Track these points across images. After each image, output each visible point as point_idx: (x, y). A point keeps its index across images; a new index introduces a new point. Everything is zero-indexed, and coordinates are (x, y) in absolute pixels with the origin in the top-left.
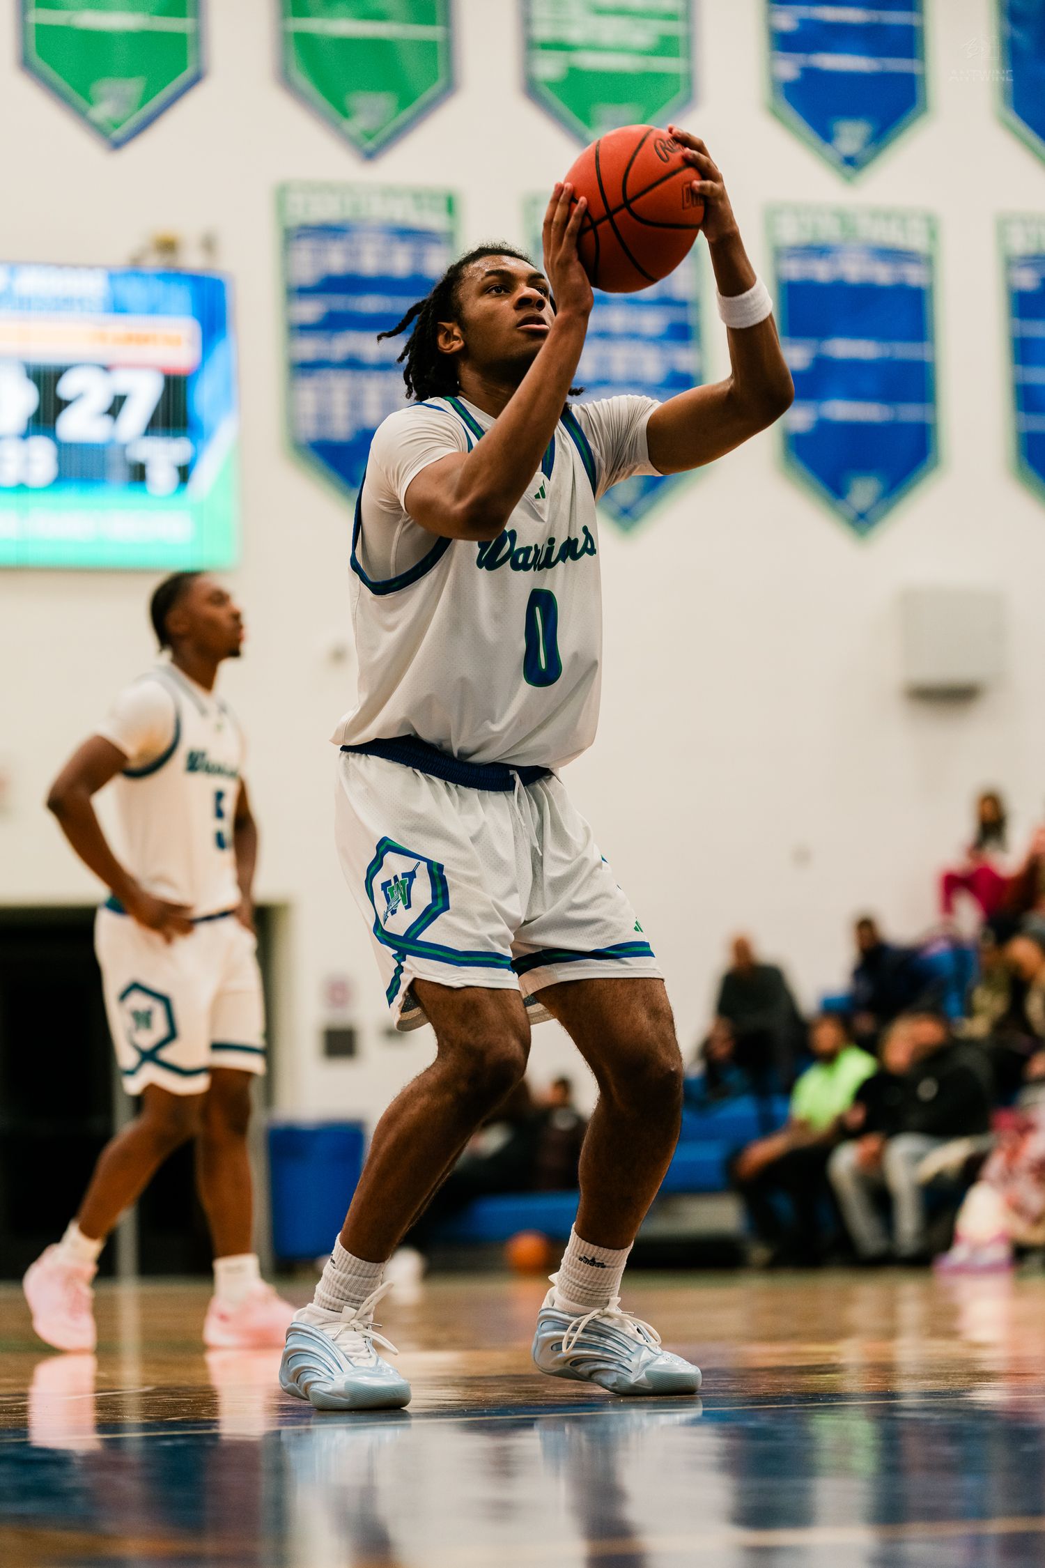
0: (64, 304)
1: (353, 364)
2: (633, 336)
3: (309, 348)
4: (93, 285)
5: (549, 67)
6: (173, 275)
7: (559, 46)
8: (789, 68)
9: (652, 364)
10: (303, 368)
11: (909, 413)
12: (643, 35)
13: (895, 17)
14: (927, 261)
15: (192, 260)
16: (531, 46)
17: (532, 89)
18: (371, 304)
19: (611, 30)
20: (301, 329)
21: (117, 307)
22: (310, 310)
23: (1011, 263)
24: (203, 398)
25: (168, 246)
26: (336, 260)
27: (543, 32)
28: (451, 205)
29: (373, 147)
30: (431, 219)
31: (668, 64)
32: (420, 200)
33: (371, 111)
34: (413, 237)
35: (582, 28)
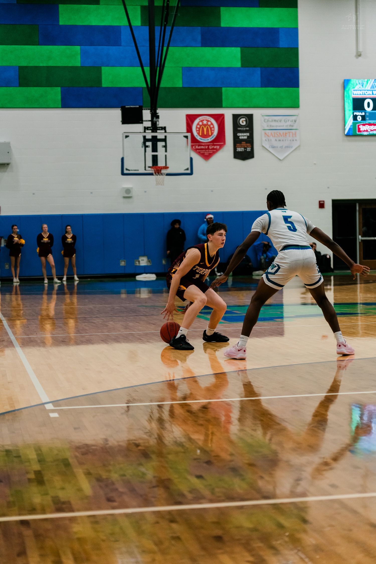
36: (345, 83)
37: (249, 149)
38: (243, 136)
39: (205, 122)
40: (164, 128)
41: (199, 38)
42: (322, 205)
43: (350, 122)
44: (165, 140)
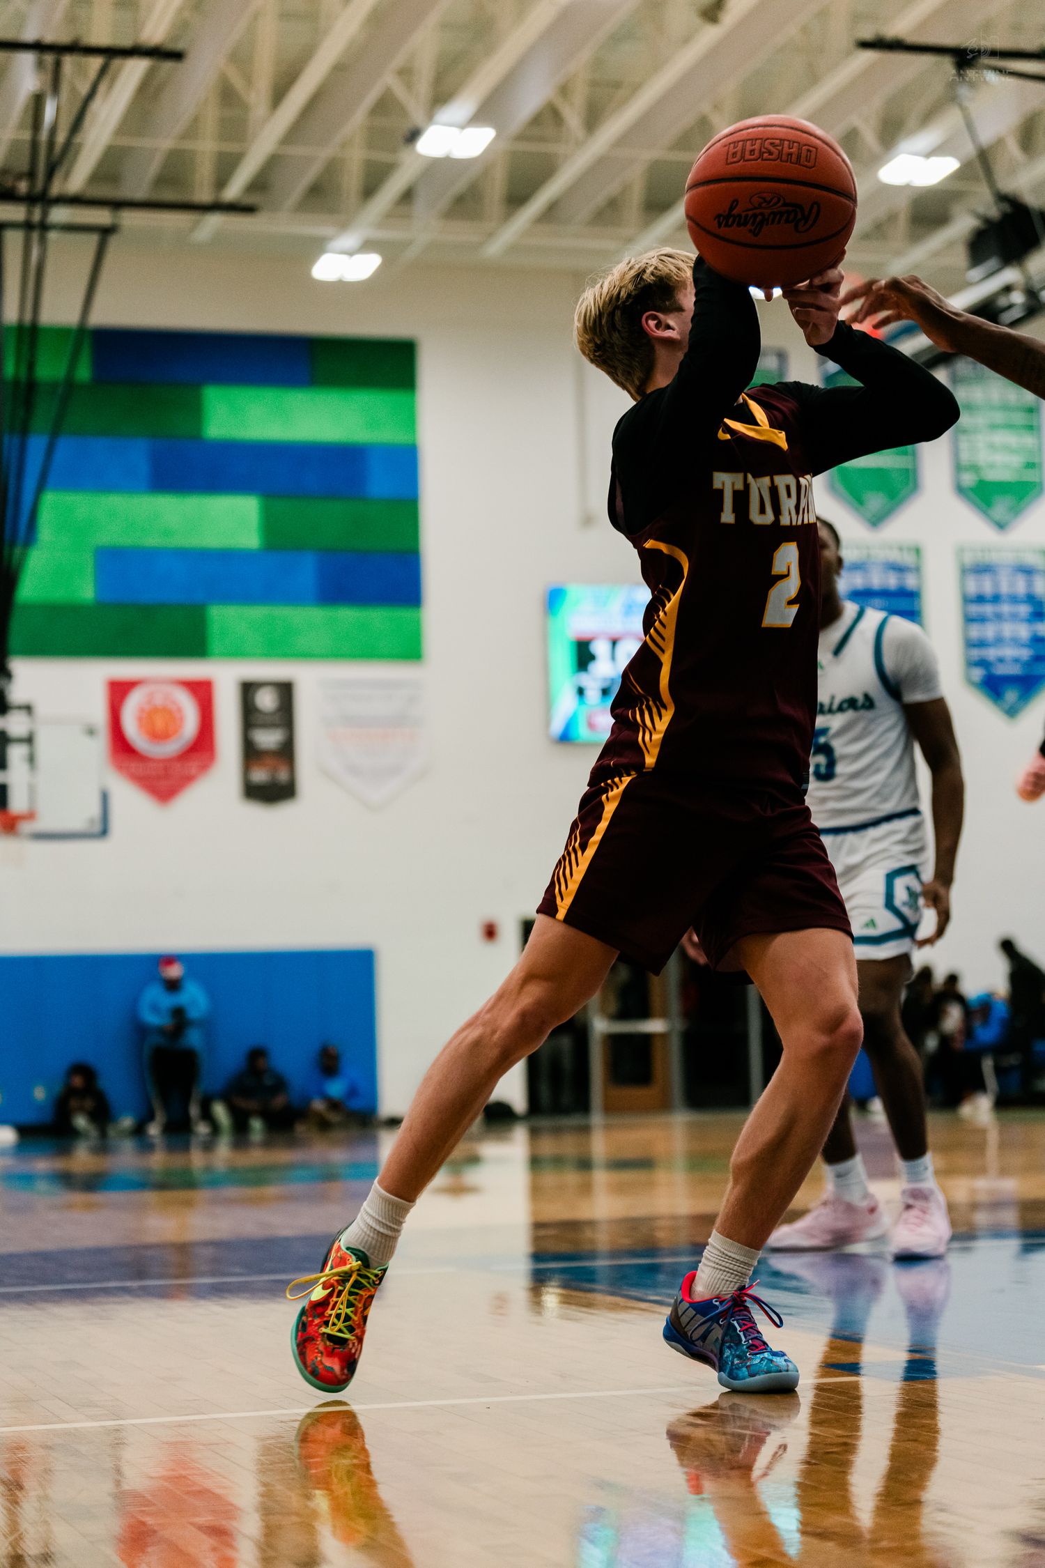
2: (1014, 617)
5: (968, 479)
7: (974, 468)
9: (1024, 632)
12: (1016, 461)
16: (958, 468)
17: (961, 490)
19: (999, 458)
26: (857, 581)
28: (918, 551)
29: (876, 521)
30: (908, 559)
31: (1030, 476)
32: (901, 549)
33: (875, 501)
34: (899, 569)
35: (983, 457)
36: (553, 599)
37: (283, 776)
38: (268, 739)
39: (159, 701)
40: (28, 709)
41: (143, 468)
42: (490, 932)
43: (565, 704)
44: (29, 740)
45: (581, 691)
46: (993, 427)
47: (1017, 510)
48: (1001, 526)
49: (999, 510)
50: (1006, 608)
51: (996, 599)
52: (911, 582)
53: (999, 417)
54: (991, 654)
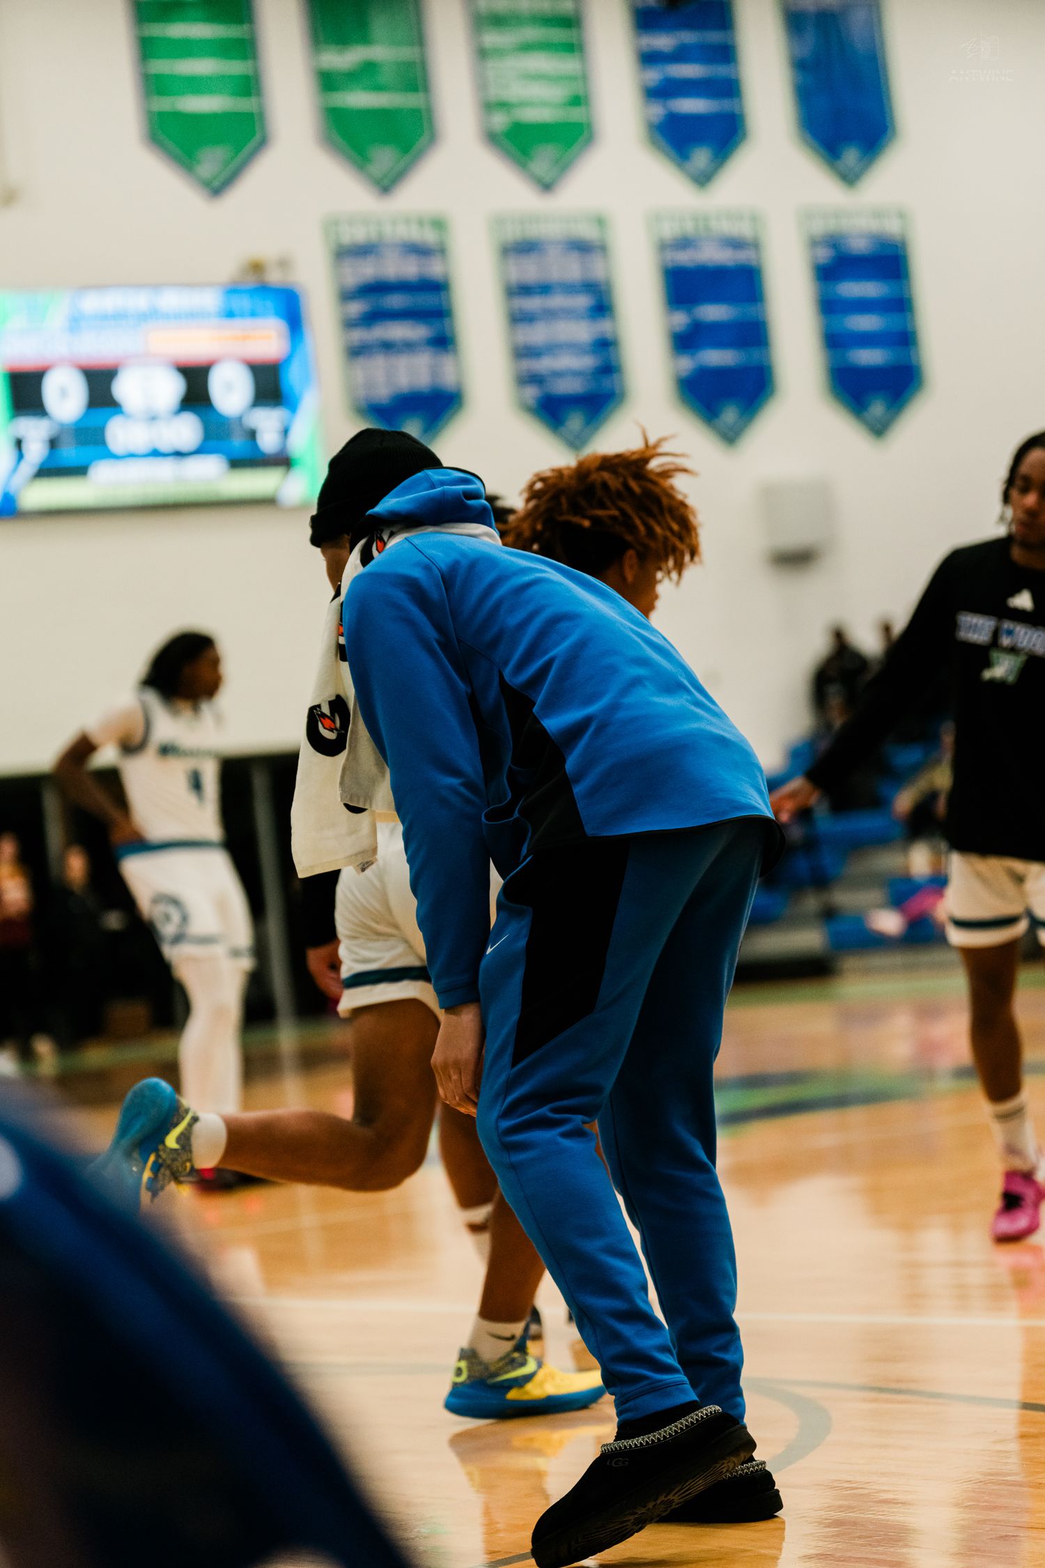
0: (193, 316)
1: (388, 347)
2: (568, 313)
3: (358, 335)
4: (210, 300)
5: (500, 121)
6: (263, 289)
7: (503, 105)
8: (657, 111)
9: (582, 332)
10: (356, 352)
11: (754, 355)
12: (557, 93)
13: (720, 71)
14: (755, 245)
15: (274, 277)
16: (489, 106)
17: (490, 137)
18: (395, 301)
19: (538, 91)
20: (349, 324)
21: (230, 314)
22: (356, 308)
23: (814, 243)
24: (292, 377)
25: (257, 268)
26: (367, 271)
27: (495, 93)
28: (441, 225)
29: (386, 185)
30: (429, 236)
31: (576, 114)
32: (421, 223)
33: (384, 158)
34: (419, 250)
35: (516, 91)
45: (19, 443)
46: (527, 48)
47: (564, 166)
48: (547, 187)
49: (541, 166)
50: (557, 301)
51: (544, 289)
52: (435, 269)
53: (532, 33)
54: (544, 365)
